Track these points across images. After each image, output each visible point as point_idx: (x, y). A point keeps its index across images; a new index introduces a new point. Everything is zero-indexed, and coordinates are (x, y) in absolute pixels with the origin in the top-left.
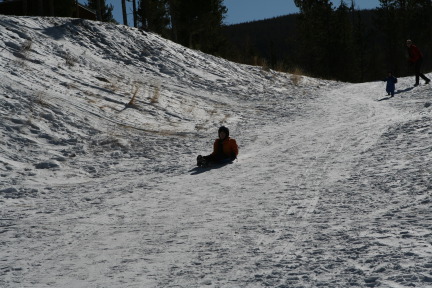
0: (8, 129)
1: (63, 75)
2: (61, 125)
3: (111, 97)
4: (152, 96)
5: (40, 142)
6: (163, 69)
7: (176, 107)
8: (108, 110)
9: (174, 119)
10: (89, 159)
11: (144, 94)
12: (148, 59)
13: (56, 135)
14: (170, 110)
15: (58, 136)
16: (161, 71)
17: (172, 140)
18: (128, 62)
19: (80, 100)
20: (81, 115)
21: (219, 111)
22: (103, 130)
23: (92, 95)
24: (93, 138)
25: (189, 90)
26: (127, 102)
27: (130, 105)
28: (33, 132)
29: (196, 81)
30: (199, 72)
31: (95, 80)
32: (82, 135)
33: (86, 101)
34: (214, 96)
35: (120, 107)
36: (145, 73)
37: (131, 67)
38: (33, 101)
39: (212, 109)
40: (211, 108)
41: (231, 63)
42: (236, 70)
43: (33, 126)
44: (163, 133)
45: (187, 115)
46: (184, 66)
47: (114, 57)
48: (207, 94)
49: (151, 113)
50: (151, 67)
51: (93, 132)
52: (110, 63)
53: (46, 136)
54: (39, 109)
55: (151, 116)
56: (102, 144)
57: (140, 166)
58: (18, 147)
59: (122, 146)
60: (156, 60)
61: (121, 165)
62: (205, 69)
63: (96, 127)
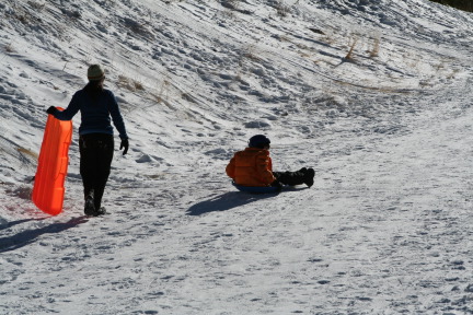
0: (216, 85)
1: (275, 27)
2: (273, 81)
3: (326, 50)
4: (371, 49)
5: (251, 99)
6: (383, 19)
7: (398, 62)
8: (323, 64)
9: (396, 75)
10: (303, 118)
11: (363, 47)
12: (367, 8)
13: (267, 91)
14: (391, 65)
15: (269, 92)
16: (381, 21)
17: (394, 97)
18: (345, 12)
19: (292, 54)
20: (294, 71)
21: (446, 65)
22: (317, 86)
23: (305, 48)
24: (307, 95)
25: (412, 42)
26: (344, 55)
27: (347, 59)
28: (242, 88)
29: (420, 33)
30: (424, 23)
31: (309, 31)
32: (295, 92)
33: (299, 55)
34: (441, 49)
35: (336, 61)
36: (364, 24)
37: (348, 17)
38: (243, 55)
39: (439, 63)
40: (437, 62)
41: (461, 12)
42: (466, 20)
43: (243, 82)
44: (383, 90)
45: (410, 70)
46: (408, 15)
47: (329, 7)
48: (433, 47)
49: (370, 68)
50: (370, 17)
51: (307, 88)
52: (326, 13)
53: (256, 93)
54: (248, 63)
55: (369, 71)
56: (316, 102)
57: (359, 127)
58: (227, 105)
59: (338, 104)
60: (376, 9)
61: (338, 125)
62: (430, 18)
63: (310, 83)
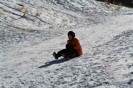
9: (43, 23)
14: (44, 19)
16: (57, 3)
27: (24, 17)
31: (17, 5)
35: (16, 17)
49: (32, 20)
